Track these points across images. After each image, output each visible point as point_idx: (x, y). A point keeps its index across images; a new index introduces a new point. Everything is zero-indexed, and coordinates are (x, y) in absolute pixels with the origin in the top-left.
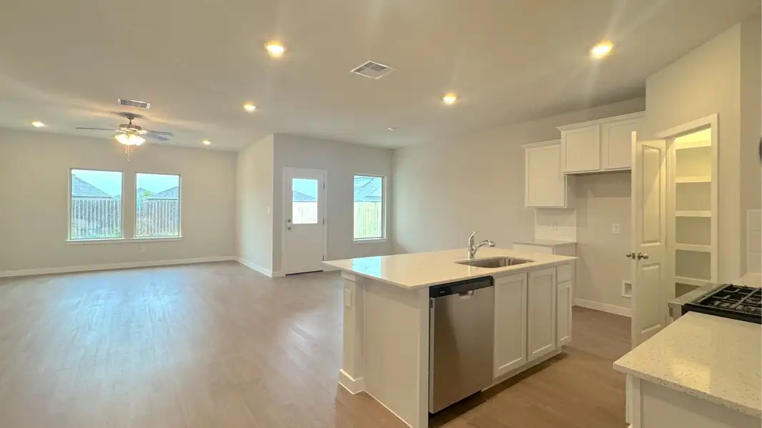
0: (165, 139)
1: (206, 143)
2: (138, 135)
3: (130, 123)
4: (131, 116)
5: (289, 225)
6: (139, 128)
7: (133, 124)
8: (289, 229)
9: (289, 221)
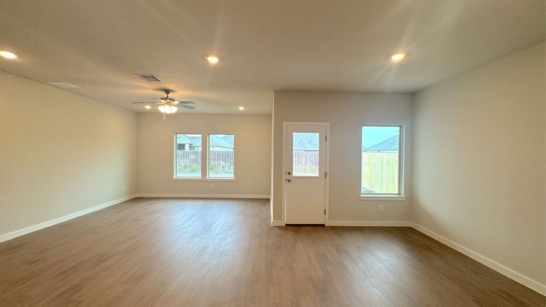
0: (193, 108)
1: (241, 108)
2: (173, 105)
3: (167, 97)
4: (167, 92)
5: (288, 177)
6: (173, 100)
7: (169, 97)
8: (289, 181)
9: (289, 174)
